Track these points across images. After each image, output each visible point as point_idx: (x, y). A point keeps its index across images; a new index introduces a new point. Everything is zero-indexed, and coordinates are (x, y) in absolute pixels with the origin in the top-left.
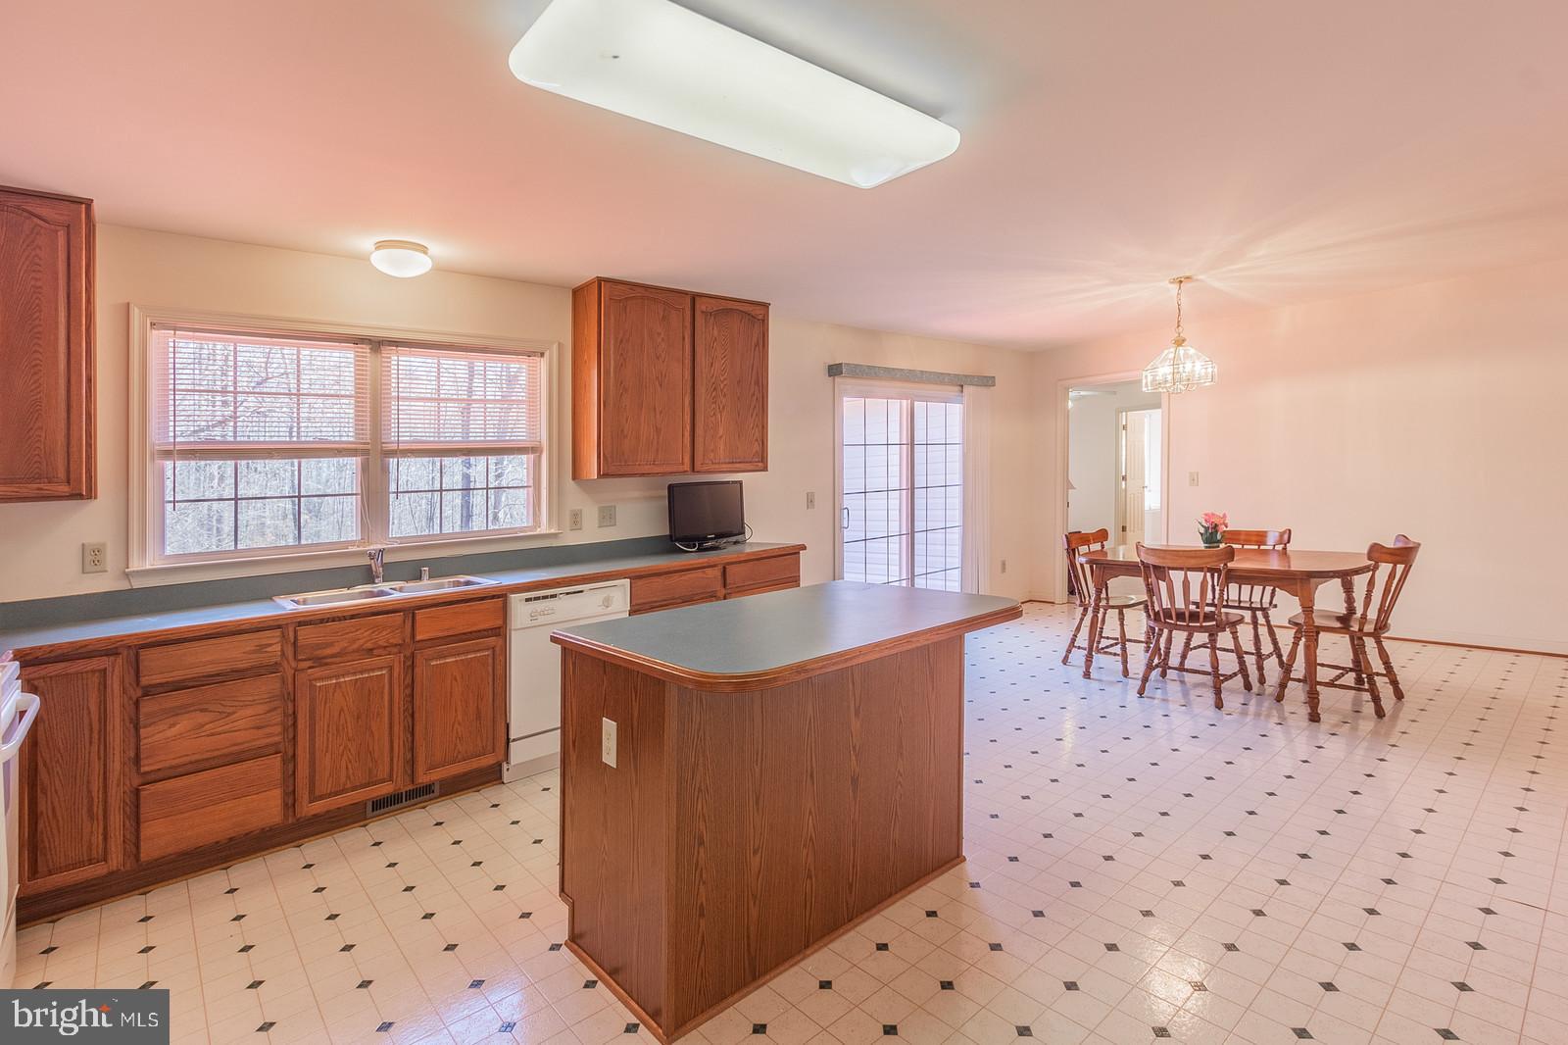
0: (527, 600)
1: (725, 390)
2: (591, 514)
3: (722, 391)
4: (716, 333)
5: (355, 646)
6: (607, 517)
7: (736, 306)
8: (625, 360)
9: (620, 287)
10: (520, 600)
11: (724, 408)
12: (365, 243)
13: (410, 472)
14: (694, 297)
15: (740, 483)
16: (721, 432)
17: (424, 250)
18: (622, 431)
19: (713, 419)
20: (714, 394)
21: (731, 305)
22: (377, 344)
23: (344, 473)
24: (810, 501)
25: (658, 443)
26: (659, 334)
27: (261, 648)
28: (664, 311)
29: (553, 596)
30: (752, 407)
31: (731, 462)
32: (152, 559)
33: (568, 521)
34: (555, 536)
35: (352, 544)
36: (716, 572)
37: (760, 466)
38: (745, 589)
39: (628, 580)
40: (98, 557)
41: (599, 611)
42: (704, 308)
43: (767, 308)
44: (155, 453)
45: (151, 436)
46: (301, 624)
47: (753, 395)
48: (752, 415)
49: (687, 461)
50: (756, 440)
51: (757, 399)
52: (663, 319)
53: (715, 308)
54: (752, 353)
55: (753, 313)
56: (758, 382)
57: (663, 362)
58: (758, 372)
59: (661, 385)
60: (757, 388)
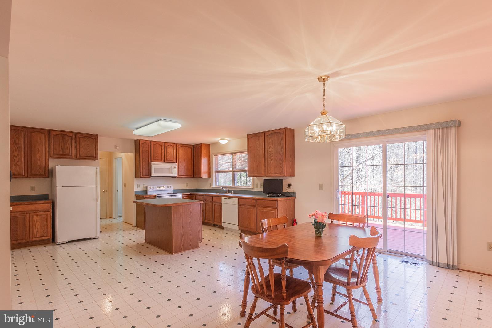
1: (273, 155)
2: (258, 185)
4: (270, 140)
5: (209, 200)
7: (276, 131)
9: (250, 136)
10: (223, 198)
11: (272, 160)
13: (237, 175)
14: (265, 133)
16: (272, 166)
17: (227, 140)
19: (270, 163)
20: (270, 156)
21: (274, 132)
22: (233, 153)
23: (230, 175)
24: (321, 187)
26: (257, 144)
27: (202, 198)
29: (227, 199)
31: (275, 174)
32: (214, 186)
33: (255, 186)
34: (253, 188)
35: (231, 186)
36: (254, 201)
37: (283, 175)
38: (262, 207)
39: (238, 199)
40: (211, 185)
41: (232, 203)
42: (267, 135)
43: (285, 129)
44: (215, 172)
45: (214, 170)
46: (206, 196)
47: (280, 155)
48: (280, 161)
49: (264, 173)
50: (282, 168)
51: (282, 156)
52: (258, 140)
53: (270, 134)
54: (280, 143)
55: (280, 132)
56: (282, 151)
57: (258, 150)
58: (282, 148)
59: (258, 156)
60: (282, 153)
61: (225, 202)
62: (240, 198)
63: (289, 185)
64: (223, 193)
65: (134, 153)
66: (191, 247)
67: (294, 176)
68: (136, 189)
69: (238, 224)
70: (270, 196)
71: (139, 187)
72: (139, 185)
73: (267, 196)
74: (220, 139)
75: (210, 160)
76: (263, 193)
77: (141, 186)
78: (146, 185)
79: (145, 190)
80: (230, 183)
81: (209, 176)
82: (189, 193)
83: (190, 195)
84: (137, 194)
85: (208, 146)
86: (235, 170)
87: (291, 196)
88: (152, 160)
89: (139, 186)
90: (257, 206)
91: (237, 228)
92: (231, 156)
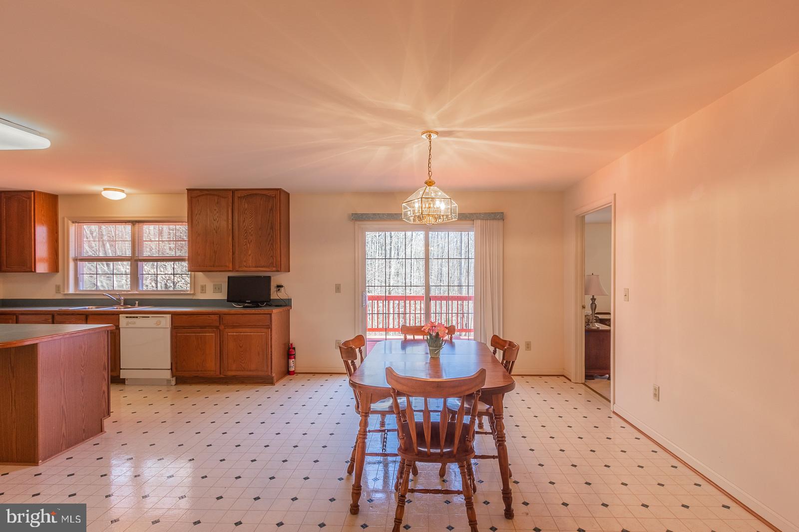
0: (127, 317)
1: (252, 233)
2: (210, 287)
3: (250, 233)
4: (246, 206)
6: (217, 289)
7: (260, 192)
8: (198, 222)
9: (195, 192)
10: (124, 317)
11: (251, 241)
13: (147, 268)
14: (234, 191)
16: (250, 252)
17: (123, 191)
19: (245, 247)
20: (246, 235)
21: (254, 192)
22: (134, 223)
23: (125, 267)
24: (338, 288)
25: (215, 257)
26: (215, 210)
28: (218, 199)
29: (137, 317)
30: (269, 240)
31: (256, 267)
32: (71, 290)
33: (199, 289)
34: (194, 294)
35: (129, 291)
36: (216, 317)
37: (274, 269)
38: (234, 327)
39: (170, 315)
40: (58, 289)
41: (155, 326)
42: (240, 196)
43: (279, 190)
44: (76, 260)
45: (72, 254)
46: (59, 314)
47: (269, 234)
48: (269, 244)
49: (231, 265)
50: (271, 256)
51: (272, 236)
52: (217, 203)
53: (246, 195)
54: (268, 214)
55: (269, 195)
56: (272, 228)
57: (218, 222)
58: (272, 223)
59: (216, 232)
60: (271, 231)
61: (130, 325)
62: (174, 315)
63: (279, 287)
64: (111, 305)
66: (84, 435)
67: (289, 271)
69: (169, 367)
70: (244, 307)
73: (237, 308)
74: (105, 189)
75: (57, 232)
76: (228, 301)
81: (55, 267)
85: (52, 199)
86: (140, 258)
87: (286, 304)
90: (222, 327)
91: (167, 375)
92: (129, 228)
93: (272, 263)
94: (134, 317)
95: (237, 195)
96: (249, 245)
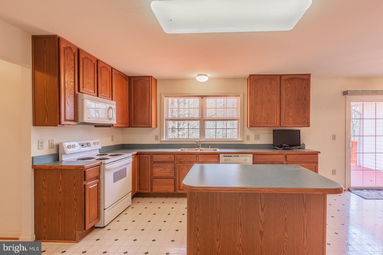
0: (224, 156)
1: (292, 102)
2: (252, 136)
3: (291, 102)
4: (289, 85)
5: (187, 160)
6: (257, 137)
7: (298, 76)
8: (257, 96)
9: (256, 76)
10: (222, 156)
11: (292, 107)
12: (195, 75)
14: (281, 76)
15: (299, 130)
16: (290, 115)
18: (257, 115)
19: (288, 111)
20: (288, 104)
21: (294, 76)
22: (202, 97)
24: (334, 137)
25: (268, 118)
26: (268, 88)
27: (171, 158)
28: (270, 81)
29: (231, 156)
30: (303, 107)
31: (294, 124)
32: (165, 139)
34: (242, 141)
35: (199, 139)
37: (306, 125)
39: (252, 155)
42: (284, 79)
43: (310, 75)
44: (166, 120)
45: (165, 117)
46: (178, 154)
47: (303, 103)
48: (303, 110)
49: (278, 123)
50: (305, 117)
51: (305, 104)
52: (270, 83)
53: (288, 78)
54: (303, 90)
55: (303, 78)
56: (305, 99)
57: (270, 96)
58: (305, 96)
59: (269, 102)
60: (305, 101)
61: (227, 161)
62: (255, 155)
65: (31, 66)
68: (36, 152)
71: (41, 146)
72: (42, 143)
75: (157, 103)
77: (46, 145)
78: (56, 142)
79: (54, 151)
80: (195, 135)
81: (156, 125)
82: (136, 152)
83: (137, 154)
84: (36, 163)
85: (156, 82)
86: (205, 119)
88: (81, 90)
89: (40, 144)
92: (197, 100)
93: (305, 122)
94: (229, 156)
95: (283, 78)
96: (290, 110)
